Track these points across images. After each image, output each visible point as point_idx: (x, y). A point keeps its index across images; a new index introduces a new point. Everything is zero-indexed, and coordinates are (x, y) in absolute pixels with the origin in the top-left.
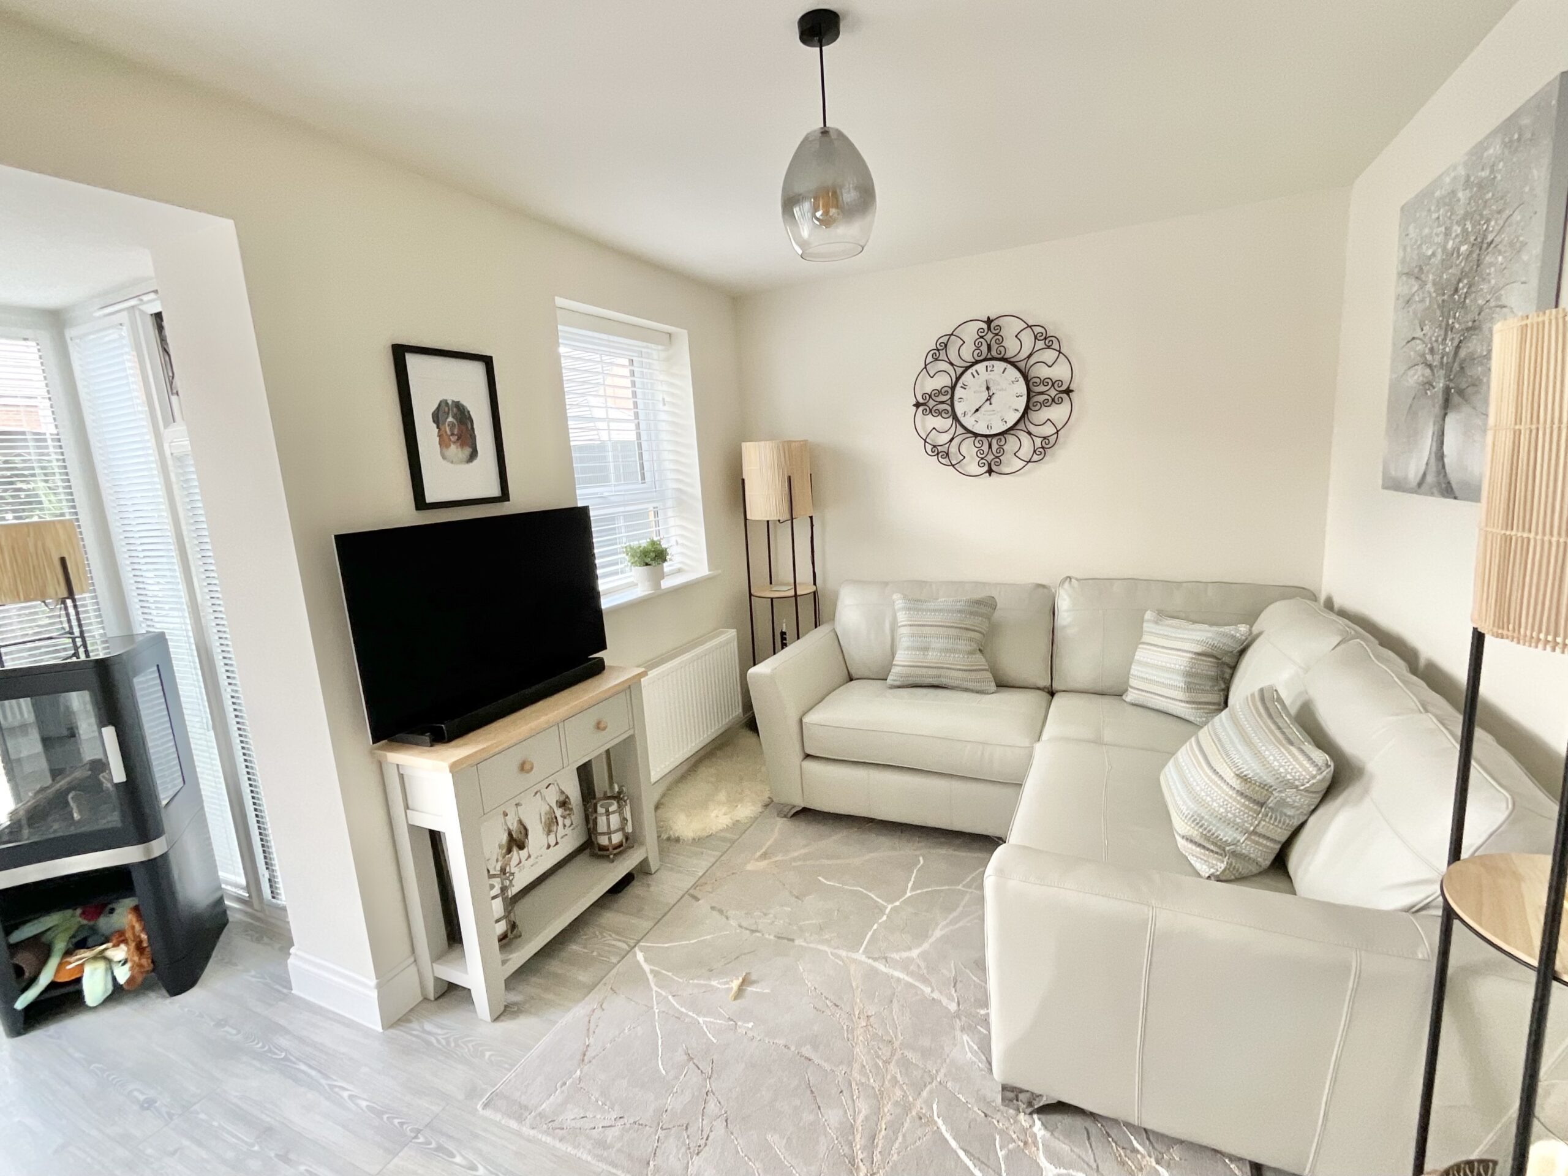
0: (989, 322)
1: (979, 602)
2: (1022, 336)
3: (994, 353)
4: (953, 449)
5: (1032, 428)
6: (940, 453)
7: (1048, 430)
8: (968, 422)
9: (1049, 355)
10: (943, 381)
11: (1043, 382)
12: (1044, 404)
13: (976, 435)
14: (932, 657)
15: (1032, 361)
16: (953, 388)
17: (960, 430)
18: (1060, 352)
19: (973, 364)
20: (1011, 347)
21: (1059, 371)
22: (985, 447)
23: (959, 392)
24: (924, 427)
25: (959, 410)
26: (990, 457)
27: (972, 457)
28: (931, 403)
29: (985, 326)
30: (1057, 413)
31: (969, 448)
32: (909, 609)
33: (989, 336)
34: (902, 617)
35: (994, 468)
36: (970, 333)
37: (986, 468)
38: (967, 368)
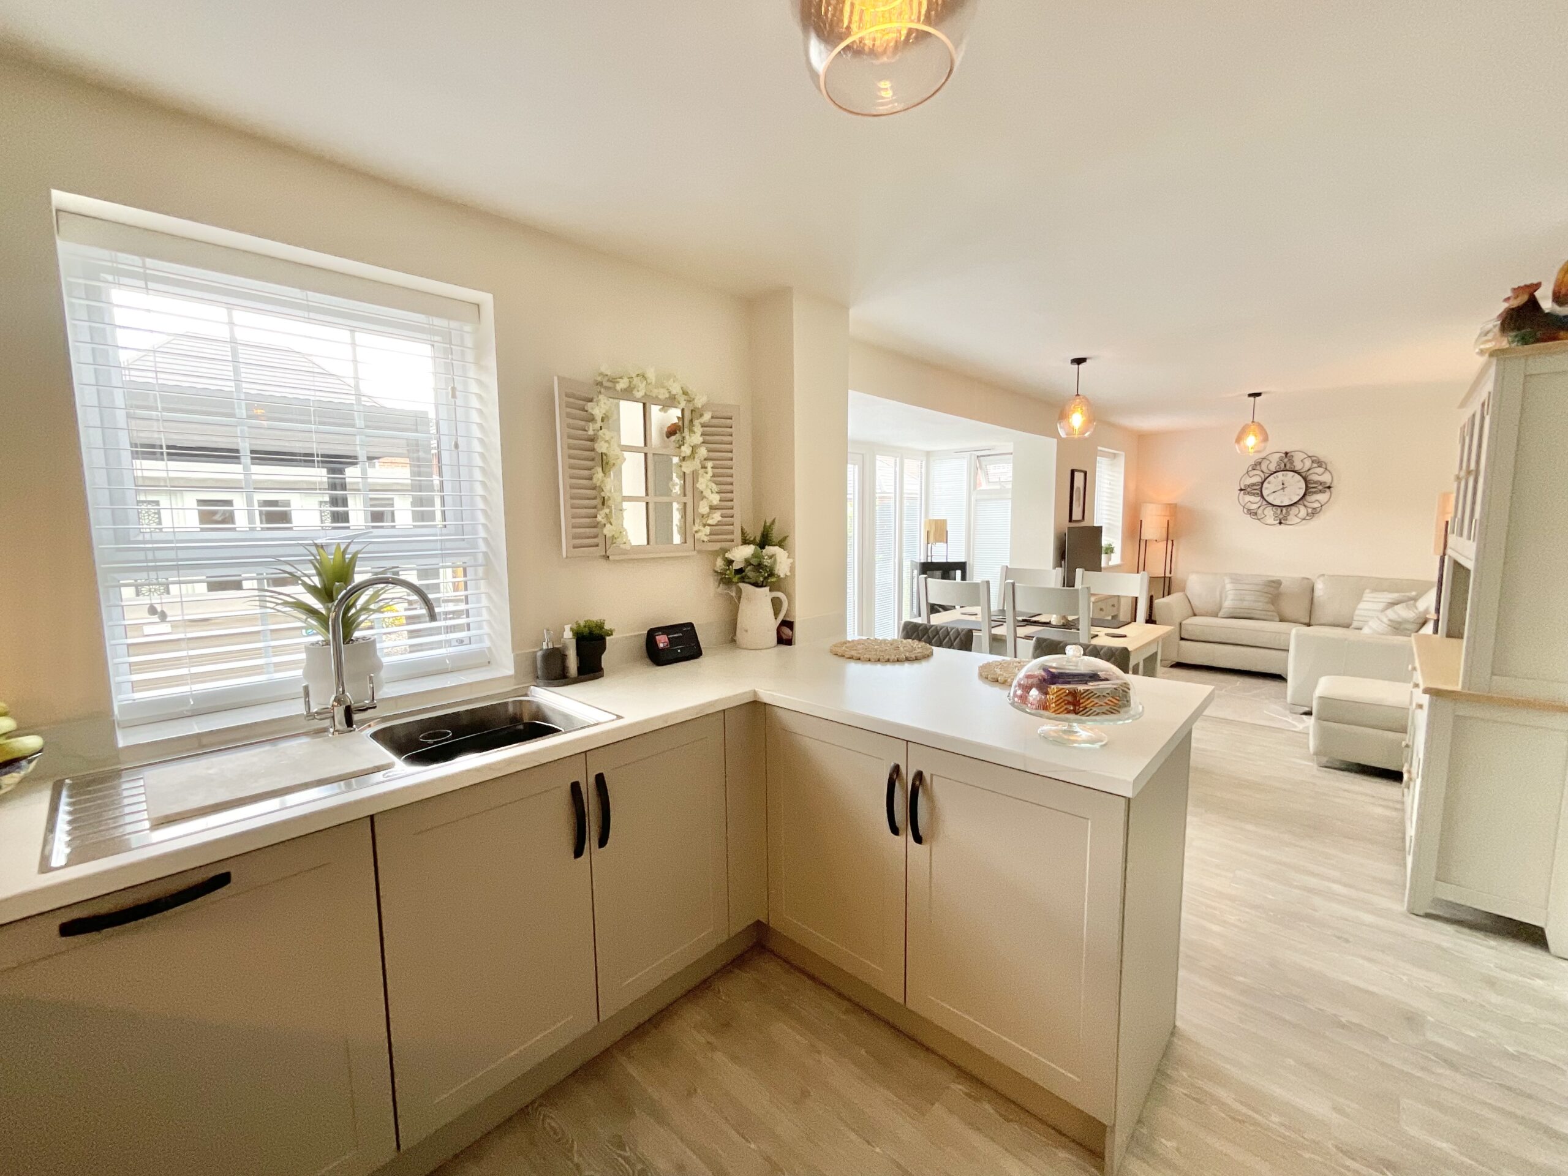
0: (1286, 454)
1: (1273, 582)
2: (1305, 460)
3: (1288, 468)
4: (1260, 511)
5: (1306, 503)
6: (1252, 513)
7: (1317, 505)
8: (1270, 499)
9: (1320, 470)
10: (1257, 479)
11: (1316, 482)
12: (1315, 493)
13: (1274, 506)
14: (1246, 604)
15: (1311, 472)
16: (1262, 483)
17: (1265, 503)
18: (1326, 469)
19: (1275, 472)
20: (1298, 466)
21: (1326, 478)
22: (1279, 511)
23: (1266, 485)
24: (1244, 500)
25: (1265, 493)
26: (1281, 517)
27: (1270, 516)
28: (1249, 490)
29: (1284, 455)
30: (1322, 497)
31: (1269, 511)
32: (1232, 583)
33: (1286, 460)
34: (1229, 586)
35: (1283, 521)
36: (1275, 458)
37: (1278, 521)
38: (1272, 474)
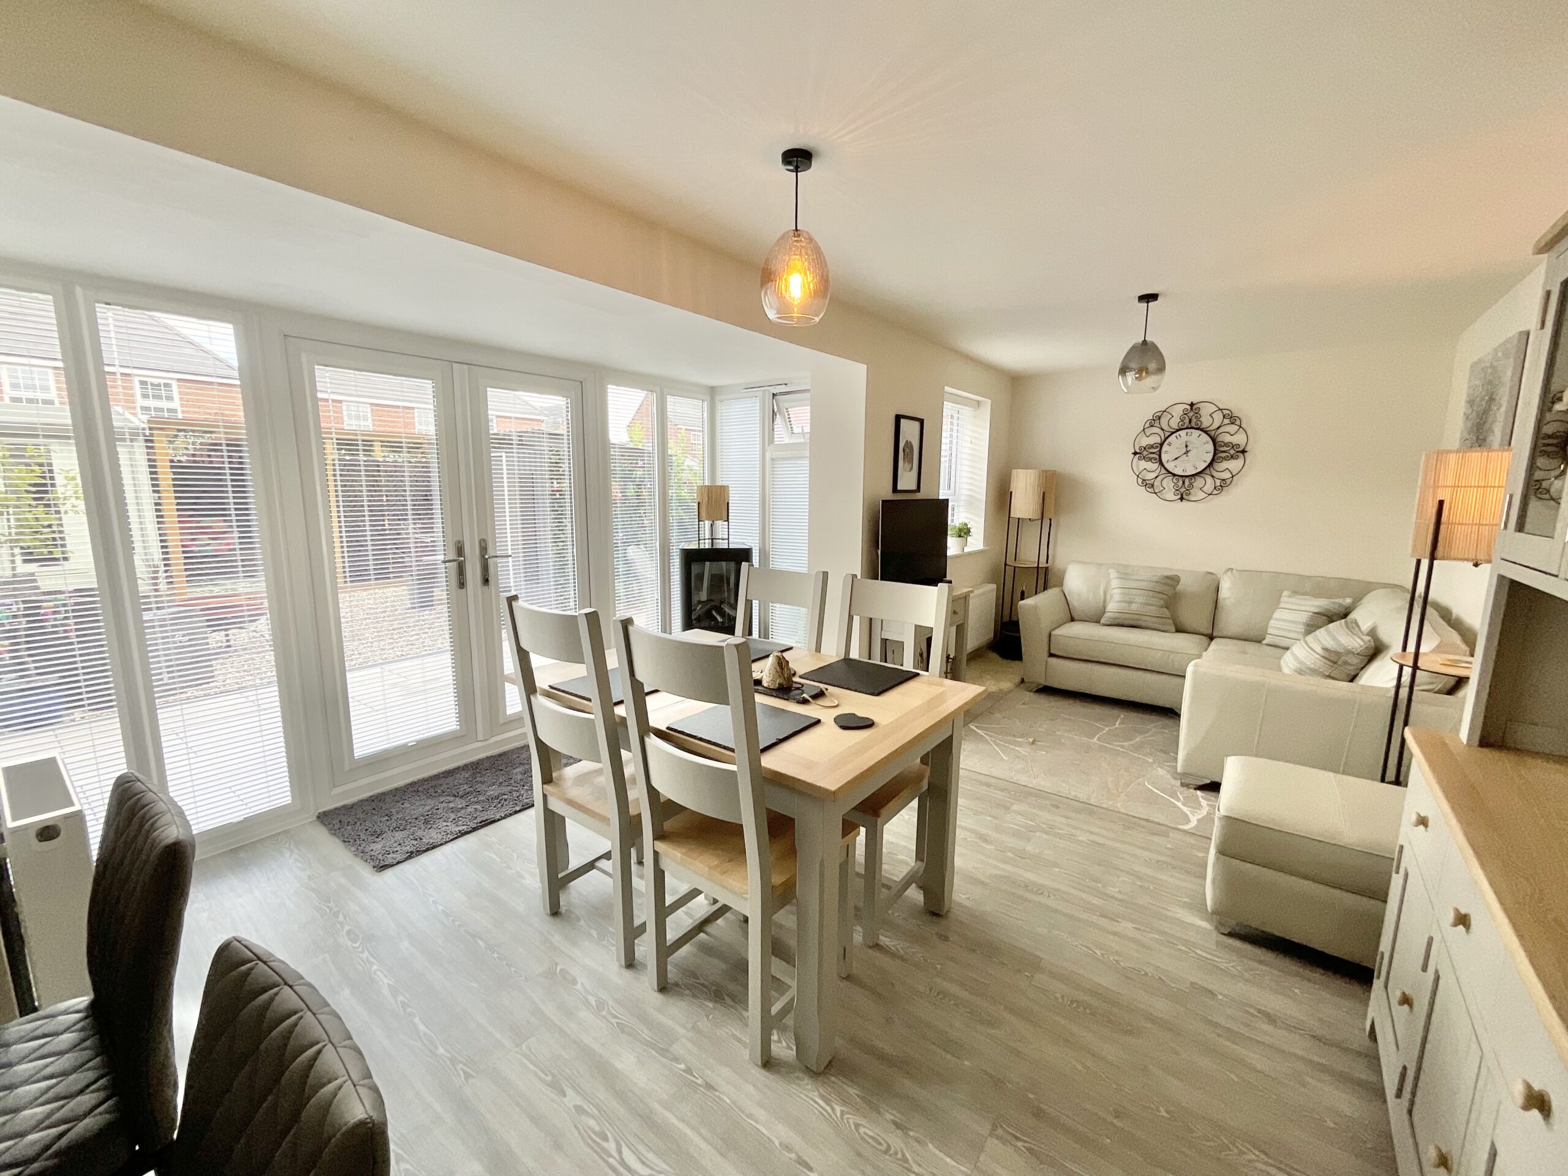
0: (1192, 405)
1: (1167, 577)
2: (1214, 415)
3: (1193, 425)
4: (1157, 483)
5: (1215, 474)
6: (1148, 485)
7: (1227, 475)
8: (1170, 466)
10: (1155, 440)
11: (1226, 445)
12: (1225, 459)
13: (1174, 475)
14: (1134, 607)
15: (1221, 430)
16: (1162, 445)
17: (1163, 471)
18: (1240, 427)
19: (1178, 430)
20: (1206, 422)
21: (1239, 439)
22: (1180, 483)
23: (1165, 448)
24: (1138, 468)
25: (1164, 460)
26: (1183, 490)
27: (1170, 489)
28: (1145, 453)
29: (1189, 407)
30: (1234, 465)
31: (1169, 482)
32: (1118, 578)
33: (1191, 414)
35: (1185, 496)
36: (1178, 411)
37: (1179, 497)
38: (1173, 433)
